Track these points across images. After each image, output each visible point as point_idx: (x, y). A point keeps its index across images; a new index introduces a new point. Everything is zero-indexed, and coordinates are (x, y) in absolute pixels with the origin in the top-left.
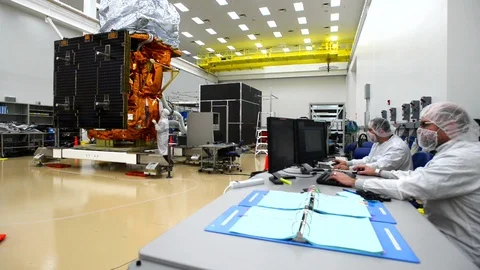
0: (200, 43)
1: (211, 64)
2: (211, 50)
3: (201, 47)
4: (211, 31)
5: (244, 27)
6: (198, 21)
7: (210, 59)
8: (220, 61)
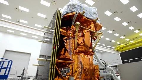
0: (113, 41)
1: (120, 48)
2: (118, 43)
3: (114, 43)
4: (117, 35)
5: (131, 28)
6: (110, 32)
7: (120, 46)
8: (124, 46)
